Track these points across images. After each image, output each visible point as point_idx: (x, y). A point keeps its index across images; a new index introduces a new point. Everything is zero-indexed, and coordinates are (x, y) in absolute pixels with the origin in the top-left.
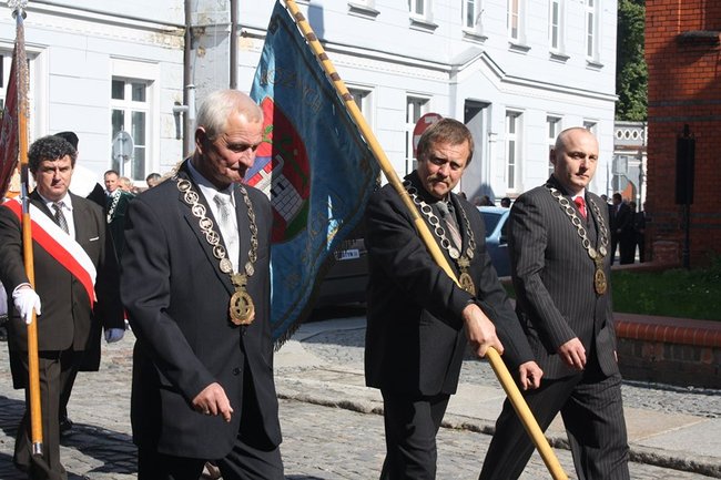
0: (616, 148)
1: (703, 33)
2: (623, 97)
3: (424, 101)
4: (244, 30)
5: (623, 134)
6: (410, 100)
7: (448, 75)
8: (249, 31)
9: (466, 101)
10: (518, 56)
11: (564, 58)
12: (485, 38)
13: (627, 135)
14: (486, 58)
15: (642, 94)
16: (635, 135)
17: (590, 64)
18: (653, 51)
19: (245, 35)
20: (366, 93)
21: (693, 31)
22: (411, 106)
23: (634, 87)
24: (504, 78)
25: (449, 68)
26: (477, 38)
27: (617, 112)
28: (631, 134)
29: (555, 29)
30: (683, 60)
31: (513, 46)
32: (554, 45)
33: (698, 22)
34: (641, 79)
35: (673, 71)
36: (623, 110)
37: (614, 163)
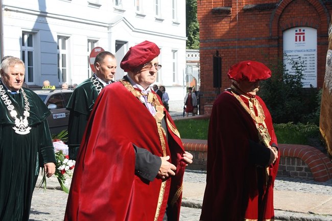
0: (187, 62)
1: (223, 8)
2: (190, 38)
3: (96, 41)
4: (6, 7)
5: (190, 55)
6: (89, 41)
7: (107, 28)
8: (9, 8)
9: (116, 41)
10: (140, 19)
11: (162, 20)
12: (124, 11)
13: (192, 56)
14: (125, 20)
15: (198, 37)
16: (196, 56)
17: (174, 23)
18: (201, 17)
19: (7, 10)
20: (68, 38)
21: (219, 7)
22: (90, 44)
23: (194, 34)
24: (134, 30)
25: (108, 25)
26: (120, 11)
27: (187, 45)
28: (194, 56)
29: (157, 7)
30: (215, 21)
31: (138, 15)
32: (157, 13)
33: (221, 3)
34: (198, 30)
35: (210, 26)
36: (190, 44)
37: (186, 69)
